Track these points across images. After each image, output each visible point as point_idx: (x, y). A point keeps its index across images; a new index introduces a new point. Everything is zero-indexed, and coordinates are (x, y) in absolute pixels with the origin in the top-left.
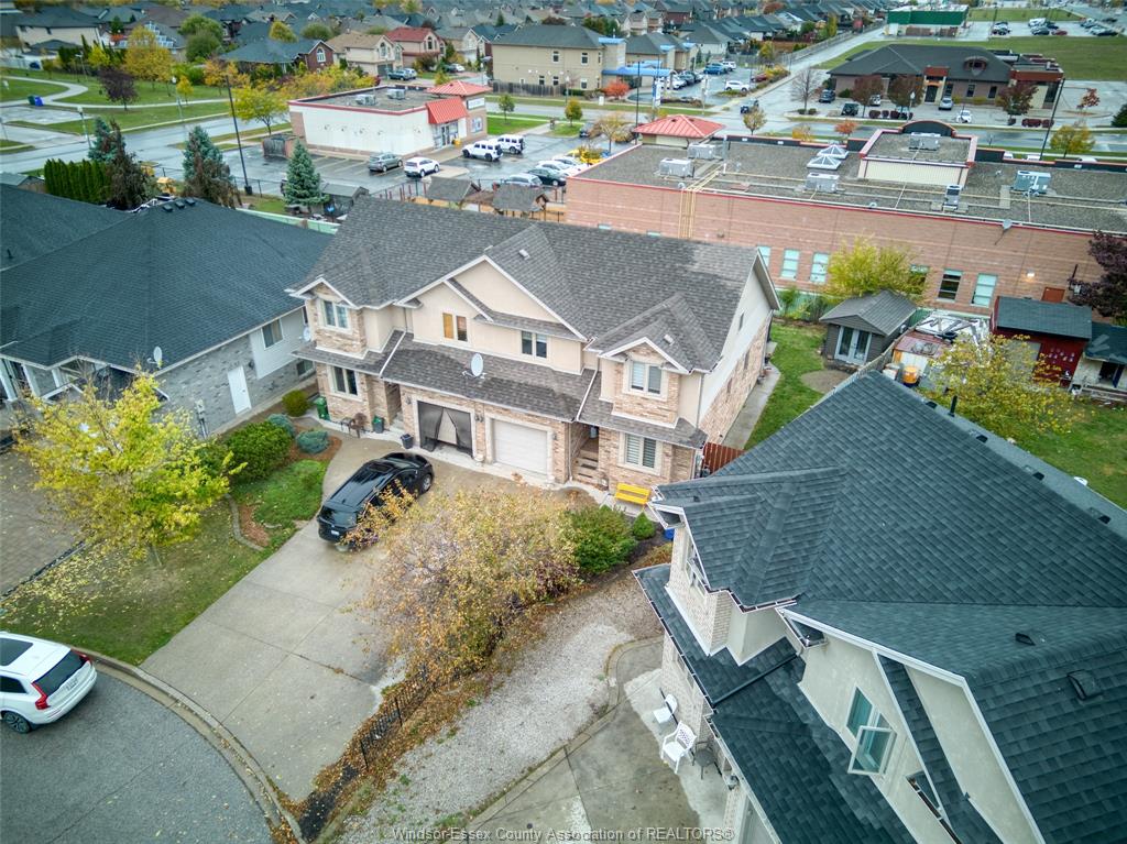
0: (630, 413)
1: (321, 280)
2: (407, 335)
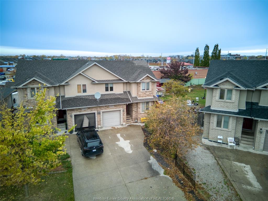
1: (34, 78)
2: (62, 96)
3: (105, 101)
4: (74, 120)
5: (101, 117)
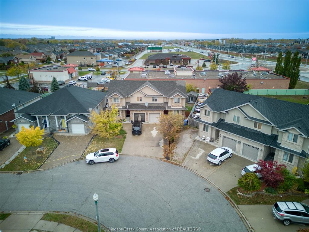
0: (174, 107)
1: (115, 93)
2: (129, 103)
3: (151, 107)
4: (133, 116)
5: (148, 116)
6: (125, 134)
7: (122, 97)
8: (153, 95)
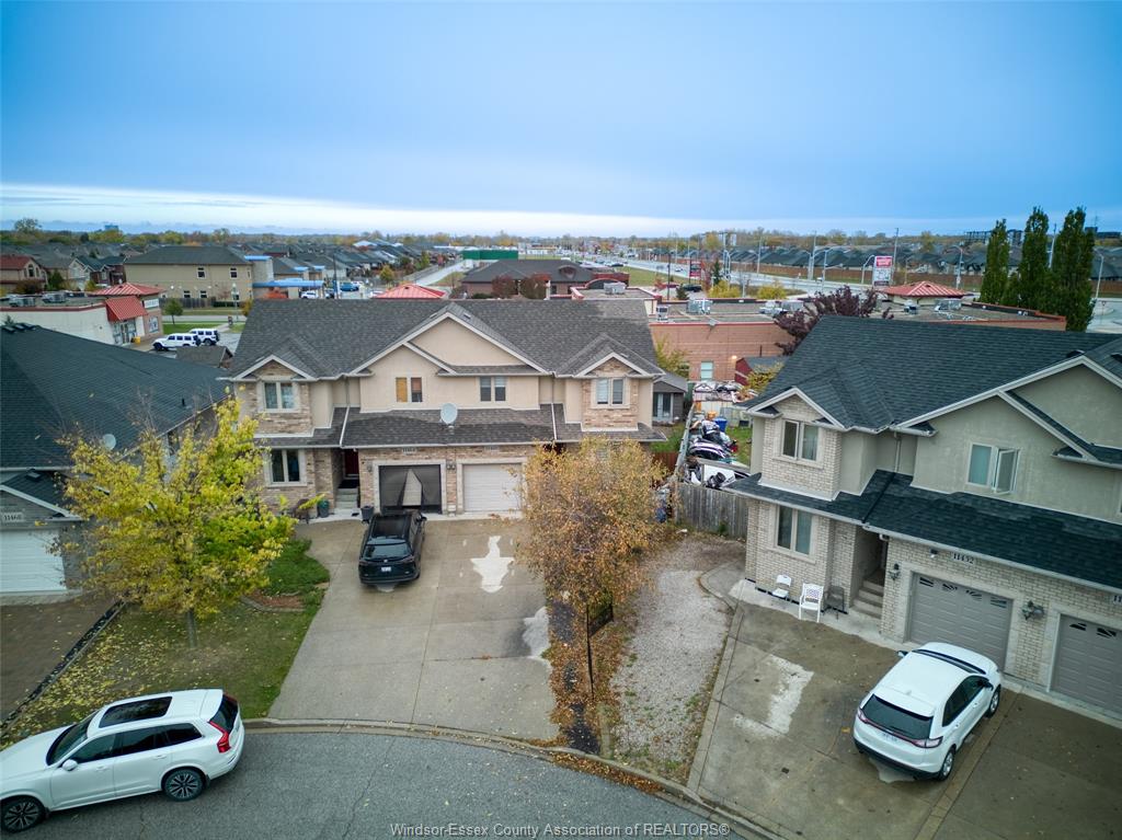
0: (599, 426)
1: (273, 357)
2: (352, 410)
3: (472, 432)
4: (376, 482)
5: (459, 479)
6: (321, 586)
7: (309, 378)
8: (484, 368)
